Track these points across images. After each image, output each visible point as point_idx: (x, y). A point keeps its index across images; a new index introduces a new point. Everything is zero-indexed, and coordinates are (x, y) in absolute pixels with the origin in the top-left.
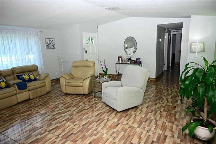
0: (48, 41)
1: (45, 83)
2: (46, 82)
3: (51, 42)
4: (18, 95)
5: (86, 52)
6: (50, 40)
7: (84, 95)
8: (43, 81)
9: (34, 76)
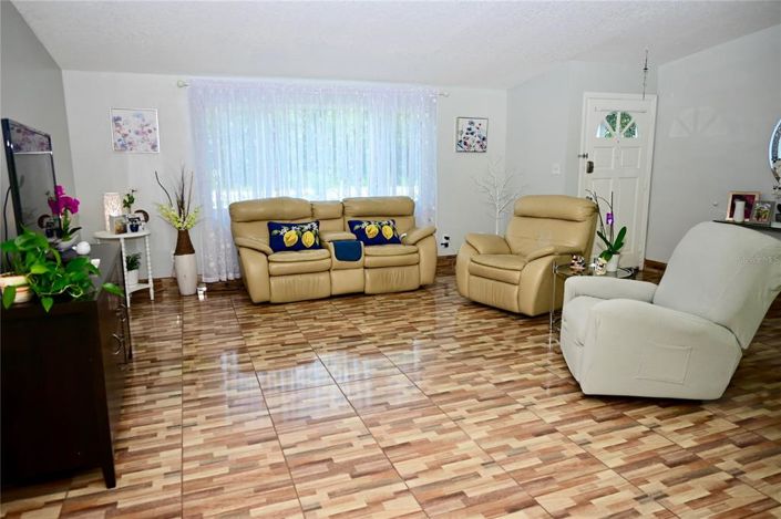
0: (464, 125)
1: (416, 255)
2: (422, 252)
3: (474, 129)
4: (334, 274)
5: (590, 169)
6: (472, 123)
7: (522, 316)
8: (413, 248)
9: (394, 229)
